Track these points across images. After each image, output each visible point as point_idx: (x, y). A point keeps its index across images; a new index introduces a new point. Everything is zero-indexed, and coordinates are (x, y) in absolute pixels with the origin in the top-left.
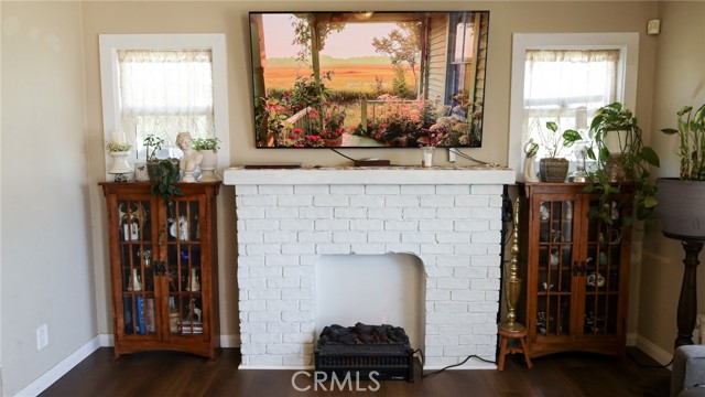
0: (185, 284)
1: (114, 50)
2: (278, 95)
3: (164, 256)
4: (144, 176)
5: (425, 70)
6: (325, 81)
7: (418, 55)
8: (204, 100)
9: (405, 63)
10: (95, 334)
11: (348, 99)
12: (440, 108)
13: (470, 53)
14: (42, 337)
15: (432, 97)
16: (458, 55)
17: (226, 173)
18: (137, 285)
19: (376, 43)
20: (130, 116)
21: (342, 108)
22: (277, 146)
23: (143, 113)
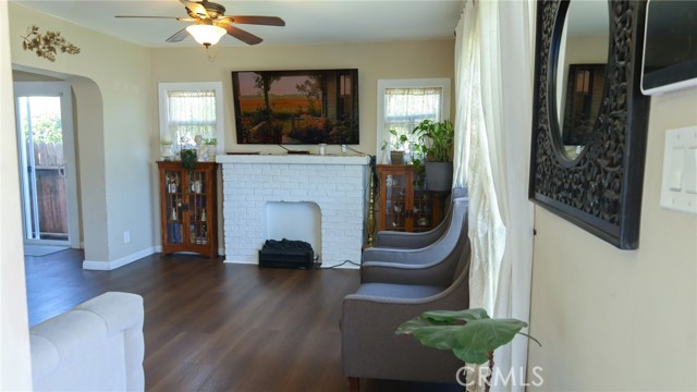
0: (199, 217)
1: (165, 92)
2: (247, 115)
3: (187, 201)
4: (179, 158)
5: (325, 101)
6: (272, 107)
7: (320, 93)
8: (211, 117)
9: (314, 98)
10: (154, 244)
11: (284, 117)
12: (334, 122)
13: (348, 92)
14: (127, 238)
15: (330, 116)
16: (342, 93)
17: (217, 157)
18: (174, 216)
19: (298, 87)
20: (174, 126)
21: (281, 122)
22: (248, 143)
23: (180, 124)
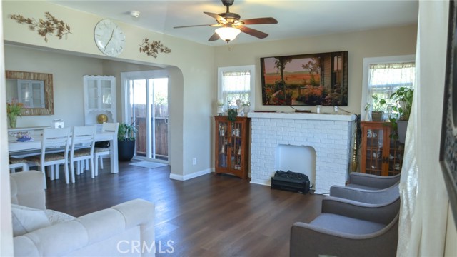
0: (237, 152)
1: (222, 73)
2: (269, 86)
3: (230, 141)
4: (227, 114)
5: (322, 75)
6: (286, 81)
7: (319, 69)
8: (248, 88)
9: (315, 73)
10: (211, 167)
11: (294, 87)
12: (329, 90)
13: (340, 68)
14: (195, 162)
15: (326, 86)
16: (335, 69)
17: (249, 114)
18: (223, 150)
19: (303, 66)
20: (225, 94)
21: (291, 91)
22: (270, 104)
23: (229, 93)
